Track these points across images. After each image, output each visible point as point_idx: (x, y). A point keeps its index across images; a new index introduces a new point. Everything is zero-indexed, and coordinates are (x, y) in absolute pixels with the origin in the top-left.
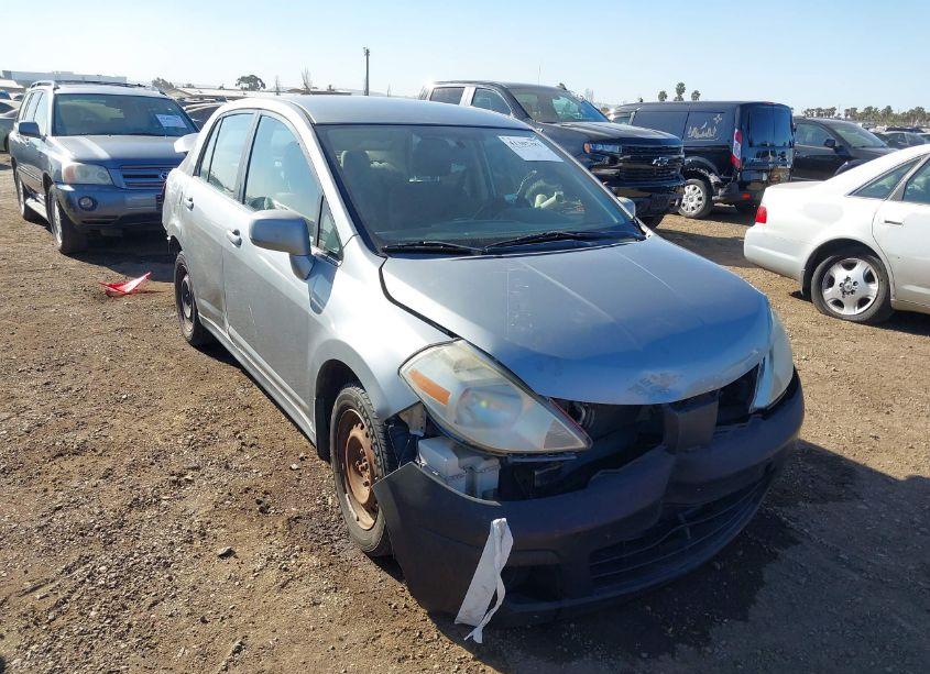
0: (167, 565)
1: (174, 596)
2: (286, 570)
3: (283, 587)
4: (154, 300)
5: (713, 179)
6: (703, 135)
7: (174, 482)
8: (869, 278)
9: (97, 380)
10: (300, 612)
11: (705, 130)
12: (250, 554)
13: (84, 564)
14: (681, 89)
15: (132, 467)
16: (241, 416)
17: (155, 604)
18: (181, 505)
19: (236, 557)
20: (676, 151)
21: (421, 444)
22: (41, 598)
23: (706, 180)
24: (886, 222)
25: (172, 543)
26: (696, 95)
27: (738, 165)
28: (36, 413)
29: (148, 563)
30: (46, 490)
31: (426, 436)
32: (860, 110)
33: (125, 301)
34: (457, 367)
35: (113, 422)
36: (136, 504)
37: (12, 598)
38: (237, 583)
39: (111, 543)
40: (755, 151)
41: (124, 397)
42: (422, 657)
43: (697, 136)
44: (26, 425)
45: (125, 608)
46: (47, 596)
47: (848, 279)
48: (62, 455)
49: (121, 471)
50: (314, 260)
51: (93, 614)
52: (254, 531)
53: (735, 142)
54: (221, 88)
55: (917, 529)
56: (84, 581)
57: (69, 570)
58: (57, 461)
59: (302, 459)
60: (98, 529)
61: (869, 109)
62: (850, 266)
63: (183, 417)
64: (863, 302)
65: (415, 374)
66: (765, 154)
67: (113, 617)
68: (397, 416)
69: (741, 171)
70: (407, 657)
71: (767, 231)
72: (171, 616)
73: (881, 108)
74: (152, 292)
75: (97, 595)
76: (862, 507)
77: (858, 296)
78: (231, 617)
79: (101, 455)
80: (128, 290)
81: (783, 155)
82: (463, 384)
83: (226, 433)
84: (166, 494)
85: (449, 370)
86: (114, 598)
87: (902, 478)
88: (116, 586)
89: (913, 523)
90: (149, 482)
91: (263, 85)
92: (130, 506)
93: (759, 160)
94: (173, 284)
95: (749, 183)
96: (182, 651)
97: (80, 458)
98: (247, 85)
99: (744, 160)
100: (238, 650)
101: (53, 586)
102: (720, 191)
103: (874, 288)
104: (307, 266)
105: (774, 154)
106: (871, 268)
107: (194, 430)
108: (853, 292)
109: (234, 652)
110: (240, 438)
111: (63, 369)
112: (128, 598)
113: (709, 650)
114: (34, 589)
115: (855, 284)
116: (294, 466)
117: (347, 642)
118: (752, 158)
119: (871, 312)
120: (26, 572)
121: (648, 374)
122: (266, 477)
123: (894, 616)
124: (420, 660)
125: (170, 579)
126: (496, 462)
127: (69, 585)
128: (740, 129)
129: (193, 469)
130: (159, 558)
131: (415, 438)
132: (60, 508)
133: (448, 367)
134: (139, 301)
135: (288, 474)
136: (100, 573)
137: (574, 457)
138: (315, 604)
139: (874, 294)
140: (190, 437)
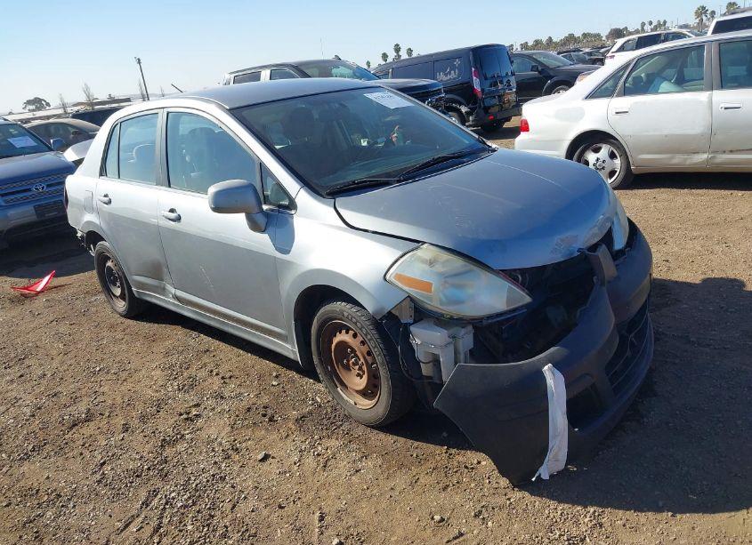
0: (223, 479)
1: (245, 498)
2: (318, 455)
3: (325, 466)
4: (69, 291)
5: (464, 109)
6: (449, 77)
7: (187, 419)
8: (612, 156)
9: (62, 363)
10: (350, 479)
11: (450, 73)
12: (282, 453)
13: (155, 496)
14: (397, 49)
15: (143, 418)
16: (206, 359)
17: (234, 507)
18: (203, 435)
19: (273, 458)
20: (439, 92)
21: (412, 329)
22: (138, 530)
23: (459, 111)
24: (617, 113)
25: (216, 463)
26: (410, 51)
27: (480, 95)
28: (29, 399)
29: (208, 481)
30: (81, 454)
31: (415, 322)
32: (530, 44)
33: (43, 299)
34: (431, 263)
35: (102, 390)
36: (165, 443)
37: (112, 537)
38: (288, 475)
39: (166, 476)
40: (488, 82)
41: (98, 369)
42: (458, 483)
43: (445, 78)
44: (28, 411)
45: (213, 517)
46: (142, 528)
47: (598, 159)
48: (76, 425)
49: (135, 423)
50: (267, 214)
51: (190, 527)
52: (275, 436)
53: (474, 78)
54: (10, 113)
55: (727, 310)
56: (165, 508)
57: (146, 504)
58: (74, 430)
59: (277, 377)
60: (149, 469)
61: (536, 41)
62: (597, 150)
63: (158, 372)
64: (612, 173)
65: (399, 277)
66: (495, 84)
67: (208, 525)
68: (390, 313)
69: (483, 100)
70: (448, 486)
71: (531, 136)
72: (253, 511)
73: (544, 40)
74: (63, 286)
75: (183, 514)
76: (685, 306)
77: (608, 170)
78: (299, 498)
79: (109, 416)
80: (38, 290)
81: (508, 82)
82: (441, 274)
83: (203, 374)
84: (185, 430)
85: (426, 267)
86: (198, 512)
87: (697, 282)
88: (194, 504)
89: (722, 308)
90: (165, 425)
91: (48, 104)
92: (162, 446)
93: (493, 88)
94: (95, 272)
95: (489, 108)
96: (279, 531)
97: (93, 423)
98: (34, 107)
99: (483, 90)
100: (322, 519)
101: (140, 519)
102: (471, 118)
103: (618, 162)
104: (261, 220)
105: (501, 82)
106: (612, 148)
107: (175, 378)
108: (603, 168)
109: (320, 521)
110: (217, 374)
111: (27, 362)
112: (209, 509)
113: (645, 420)
114: (127, 526)
115: (604, 161)
116: (274, 383)
117: (398, 489)
118: (487, 89)
119: (620, 179)
120: (111, 516)
121: (557, 239)
122: (257, 396)
123: (744, 367)
124: (458, 485)
125: (233, 487)
126: (470, 328)
127: (155, 515)
128: (476, 68)
129: (195, 406)
130: (213, 475)
131: (407, 326)
132: (104, 463)
133: (424, 266)
134: (53, 295)
135: (272, 389)
136: (173, 498)
137: (526, 310)
138: (357, 471)
139: (619, 166)
140: (176, 384)
